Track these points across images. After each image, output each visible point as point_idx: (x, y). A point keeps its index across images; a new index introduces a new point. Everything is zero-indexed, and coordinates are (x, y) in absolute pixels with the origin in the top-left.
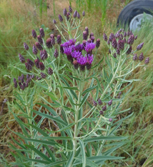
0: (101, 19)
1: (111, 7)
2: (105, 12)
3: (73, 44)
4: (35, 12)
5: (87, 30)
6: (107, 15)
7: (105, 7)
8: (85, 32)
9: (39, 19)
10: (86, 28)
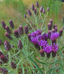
0: (55, 19)
1: (60, 13)
2: (57, 15)
3: (40, 34)
4: (20, 16)
5: (51, 22)
6: (58, 17)
7: (57, 13)
8: (49, 24)
9: (22, 20)
10: (51, 20)
